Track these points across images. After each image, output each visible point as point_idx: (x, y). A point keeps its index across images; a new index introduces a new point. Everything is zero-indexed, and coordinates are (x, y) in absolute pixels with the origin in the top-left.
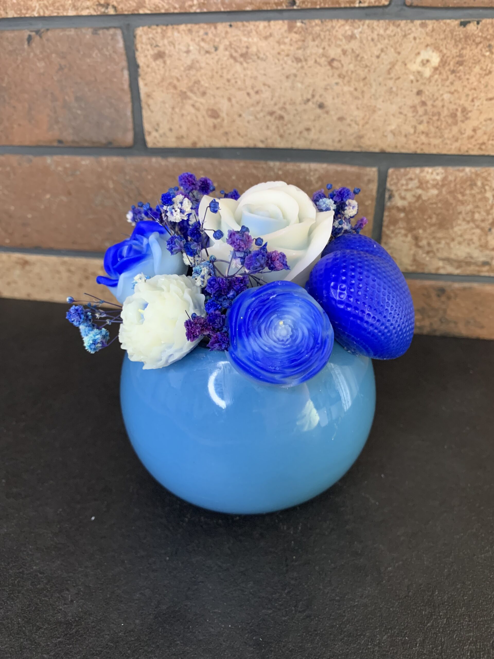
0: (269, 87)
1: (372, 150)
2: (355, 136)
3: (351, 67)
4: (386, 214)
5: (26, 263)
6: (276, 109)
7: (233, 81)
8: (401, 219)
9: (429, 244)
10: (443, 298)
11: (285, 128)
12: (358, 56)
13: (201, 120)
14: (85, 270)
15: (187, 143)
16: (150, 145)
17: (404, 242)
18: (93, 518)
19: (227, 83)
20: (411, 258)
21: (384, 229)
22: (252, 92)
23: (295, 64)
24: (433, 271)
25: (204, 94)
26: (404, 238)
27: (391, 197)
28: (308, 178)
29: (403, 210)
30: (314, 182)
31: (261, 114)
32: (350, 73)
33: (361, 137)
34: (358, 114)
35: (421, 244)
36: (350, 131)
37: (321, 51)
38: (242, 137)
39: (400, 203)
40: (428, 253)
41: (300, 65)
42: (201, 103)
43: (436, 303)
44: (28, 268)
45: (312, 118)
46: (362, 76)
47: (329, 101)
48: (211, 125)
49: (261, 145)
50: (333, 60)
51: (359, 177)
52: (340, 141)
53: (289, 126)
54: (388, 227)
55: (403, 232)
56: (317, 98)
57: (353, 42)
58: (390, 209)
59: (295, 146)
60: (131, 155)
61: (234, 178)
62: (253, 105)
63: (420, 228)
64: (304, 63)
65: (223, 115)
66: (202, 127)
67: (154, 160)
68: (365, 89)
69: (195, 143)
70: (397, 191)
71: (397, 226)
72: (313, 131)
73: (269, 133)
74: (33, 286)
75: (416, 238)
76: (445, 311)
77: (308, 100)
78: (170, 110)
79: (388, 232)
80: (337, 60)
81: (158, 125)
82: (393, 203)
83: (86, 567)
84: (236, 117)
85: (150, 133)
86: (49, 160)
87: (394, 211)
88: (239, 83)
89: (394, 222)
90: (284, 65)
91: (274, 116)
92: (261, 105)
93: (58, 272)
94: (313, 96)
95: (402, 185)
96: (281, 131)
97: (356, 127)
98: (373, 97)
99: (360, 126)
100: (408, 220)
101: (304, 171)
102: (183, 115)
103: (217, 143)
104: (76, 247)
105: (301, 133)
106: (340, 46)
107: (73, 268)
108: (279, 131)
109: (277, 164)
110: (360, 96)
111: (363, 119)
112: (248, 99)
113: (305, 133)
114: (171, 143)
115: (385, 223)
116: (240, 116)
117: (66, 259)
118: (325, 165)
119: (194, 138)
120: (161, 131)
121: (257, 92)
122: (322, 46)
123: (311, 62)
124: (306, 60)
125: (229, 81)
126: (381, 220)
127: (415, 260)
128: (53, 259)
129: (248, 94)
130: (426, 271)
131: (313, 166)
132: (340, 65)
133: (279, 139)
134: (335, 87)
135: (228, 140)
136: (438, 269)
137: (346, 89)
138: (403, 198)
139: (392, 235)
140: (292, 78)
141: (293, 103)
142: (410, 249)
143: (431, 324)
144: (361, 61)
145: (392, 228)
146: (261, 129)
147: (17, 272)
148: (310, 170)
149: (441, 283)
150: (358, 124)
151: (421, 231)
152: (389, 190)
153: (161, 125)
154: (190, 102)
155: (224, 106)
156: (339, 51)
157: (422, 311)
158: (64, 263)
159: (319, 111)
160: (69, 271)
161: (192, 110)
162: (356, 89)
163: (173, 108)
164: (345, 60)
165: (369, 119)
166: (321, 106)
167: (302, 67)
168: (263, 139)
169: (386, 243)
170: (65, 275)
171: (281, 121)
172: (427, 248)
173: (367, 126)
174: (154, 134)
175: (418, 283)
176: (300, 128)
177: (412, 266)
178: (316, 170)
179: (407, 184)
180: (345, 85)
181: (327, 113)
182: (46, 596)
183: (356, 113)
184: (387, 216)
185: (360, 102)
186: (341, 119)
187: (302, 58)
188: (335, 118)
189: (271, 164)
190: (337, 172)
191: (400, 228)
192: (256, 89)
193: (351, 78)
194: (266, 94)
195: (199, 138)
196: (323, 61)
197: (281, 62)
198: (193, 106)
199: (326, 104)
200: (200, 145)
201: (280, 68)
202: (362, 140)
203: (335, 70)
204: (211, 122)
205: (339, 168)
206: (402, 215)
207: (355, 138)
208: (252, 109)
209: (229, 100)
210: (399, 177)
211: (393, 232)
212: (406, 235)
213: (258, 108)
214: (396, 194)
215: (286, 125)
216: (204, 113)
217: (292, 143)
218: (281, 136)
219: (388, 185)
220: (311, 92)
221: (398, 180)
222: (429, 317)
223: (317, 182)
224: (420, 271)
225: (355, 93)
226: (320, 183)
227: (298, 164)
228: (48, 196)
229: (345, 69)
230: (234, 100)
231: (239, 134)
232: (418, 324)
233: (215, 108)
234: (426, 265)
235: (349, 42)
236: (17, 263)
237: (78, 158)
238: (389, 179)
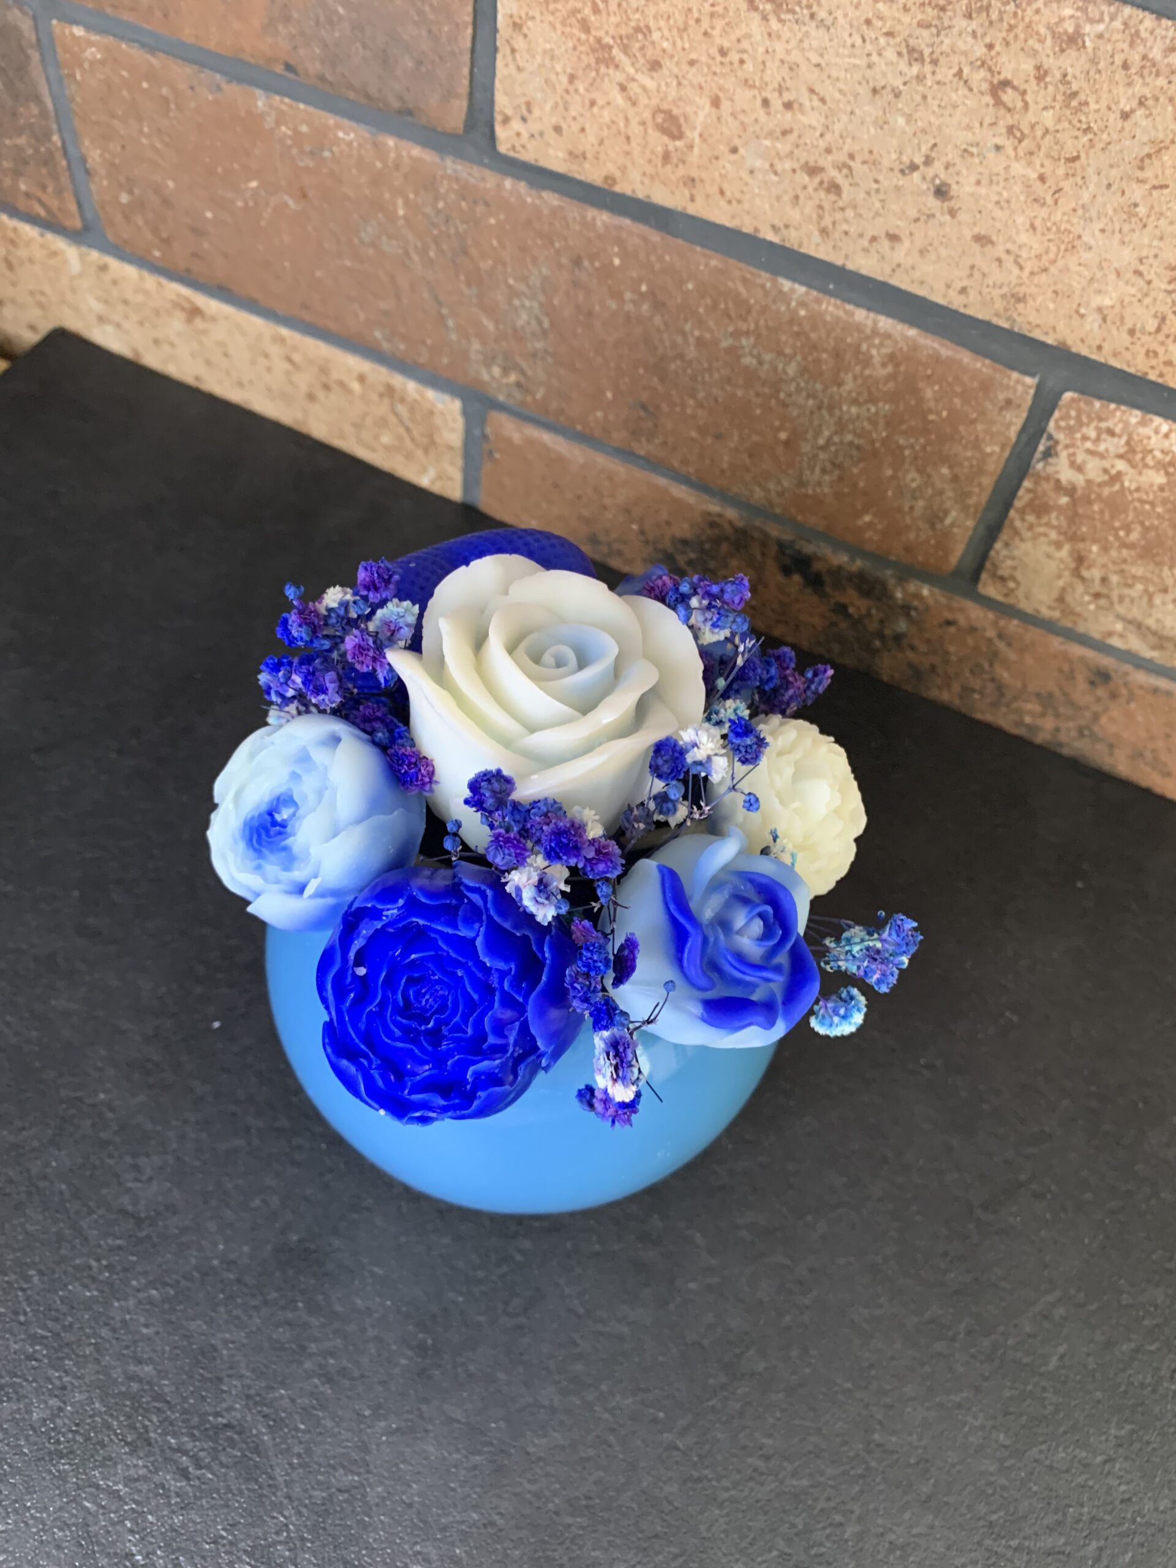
0: (823, 101)
1: (1037, 335)
2: (1005, 290)
3: (1048, 118)
4: (1027, 484)
5: (194, 312)
6: (826, 162)
7: (734, 57)
8: (1059, 509)
9: (1104, 580)
10: (1101, 692)
11: (839, 216)
12: (1075, 94)
13: (635, 129)
14: (324, 370)
15: (592, 174)
16: (503, 148)
17: (1049, 556)
18: (216, 1025)
19: (719, 58)
20: (1055, 594)
21: (1012, 513)
22: (777, 103)
23: (903, 65)
24: (1097, 636)
25: (655, 66)
26: (1051, 549)
27: (1048, 454)
28: (864, 347)
29: (1071, 491)
30: (877, 360)
31: (788, 165)
32: (1039, 133)
33: (1020, 299)
34: (1030, 243)
35: (1085, 573)
36: (996, 275)
37: (980, 51)
38: (730, 202)
39: (1066, 475)
40: (1097, 596)
41: (916, 69)
42: (644, 89)
43: (1081, 693)
44: (198, 322)
45: (913, 213)
46: (1070, 149)
47: (964, 188)
48: (660, 149)
49: (771, 237)
50: (1005, 84)
51: (986, 386)
52: (963, 291)
53: (850, 213)
54: (1022, 512)
55: (1053, 535)
56: (938, 166)
57: (1072, 53)
58: (1038, 479)
59: (850, 266)
60: (459, 155)
61: (690, 286)
62: (770, 134)
63: (1095, 541)
64: (928, 68)
65: (693, 135)
66: (635, 147)
67: (508, 183)
68: (1066, 185)
69: (610, 179)
70: (1067, 447)
71: (1044, 520)
72: (907, 244)
73: (794, 215)
74: (208, 363)
75: (1080, 559)
76: (1096, 717)
77: (914, 167)
78: (564, 79)
79: (1018, 524)
80: (1015, 88)
81: (528, 105)
82: (1050, 470)
83: (186, 1122)
84: (723, 148)
85: (506, 120)
86: (261, 101)
87: (1046, 486)
88: (749, 67)
89: (1040, 508)
90: (875, 58)
91: (817, 180)
92: (792, 138)
93: (266, 356)
94: (928, 161)
95: (1085, 438)
96: (827, 221)
97: (1016, 271)
98: (1080, 212)
99: (1027, 271)
100: (1074, 517)
101: (859, 327)
102: (593, 103)
103: (662, 197)
104: (307, 316)
105: (874, 239)
106: (1035, 53)
107: (297, 357)
108: (821, 218)
109: (801, 289)
110: (1049, 200)
111: (1039, 257)
112: (761, 113)
113: (886, 243)
114: (555, 159)
115: (1018, 503)
116: (734, 150)
117: (284, 331)
118: (912, 332)
119: (611, 168)
120: (534, 127)
121: (788, 106)
122: (988, 40)
123: (946, 73)
124: (935, 62)
125: (723, 52)
126: (1013, 495)
127: (1061, 599)
128: (256, 323)
129: (766, 103)
130: (1081, 628)
131: (885, 323)
132: (1019, 104)
133: (816, 237)
134: (991, 155)
135: (692, 199)
136: (1110, 634)
137: (1018, 168)
138: (1079, 469)
139: (1027, 534)
140: (888, 96)
141: (873, 163)
142: (1060, 577)
143: (1058, 730)
144: (1077, 111)
145: (1031, 518)
146: (779, 198)
147: (177, 324)
148: (875, 332)
149: (1106, 662)
150: (1021, 268)
151: (1095, 548)
152: (1050, 437)
153: (536, 112)
154: (619, 77)
155: (700, 113)
156: (1028, 66)
157: (1046, 701)
158: (282, 340)
159: (932, 202)
160: (289, 360)
161: (619, 99)
162: (1042, 178)
163: (572, 78)
164: (1037, 96)
165: (1053, 262)
166: (941, 192)
167: (920, 78)
168: (777, 222)
169: (1007, 545)
170: (280, 366)
171: (833, 197)
172: (1097, 587)
173: (1043, 278)
174: (516, 125)
175: (1056, 643)
176: (877, 228)
177: (1050, 608)
178: (888, 336)
179: (1098, 440)
180: (1017, 158)
181: (952, 213)
182: (111, 1156)
183: (1024, 238)
184: (1028, 491)
185: (1043, 213)
186: (982, 240)
187: (927, 52)
188: (968, 234)
189: (786, 285)
190: (937, 359)
191: (1048, 525)
192: (787, 97)
193: (1039, 147)
194: (811, 118)
195: (623, 169)
196: (978, 77)
197: (869, 47)
198: (623, 88)
199: (955, 190)
200: (622, 188)
201: (861, 62)
202: (1020, 307)
203: (1002, 111)
204: (659, 142)
205: (946, 350)
206: (1064, 500)
207: (1003, 296)
208: (767, 143)
209: (716, 102)
210: (1085, 419)
211: (1031, 527)
212: (1058, 545)
213: (785, 147)
214: (1064, 455)
215: (842, 209)
216: (647, 115)
217: (847, 257)
218: (824, 232)
219: (1052, 425)
220: (924, 149)
221: (1080, 424)
222: (1057, 715)
223: (884, 365)
224: (1067, 623)
225: (1039, 188)
226: (890, 369)
227: (849, 307)
228: (254, 184)
229: (1031, 117)
230: (725, 105)
231: (722, 192)
232: (1028, 720)
233: (675, 112)
234: (1086, 620)
235: (1062, 51)
236: (177, 305)
237: (331, 120)
238: (1057, 414)
